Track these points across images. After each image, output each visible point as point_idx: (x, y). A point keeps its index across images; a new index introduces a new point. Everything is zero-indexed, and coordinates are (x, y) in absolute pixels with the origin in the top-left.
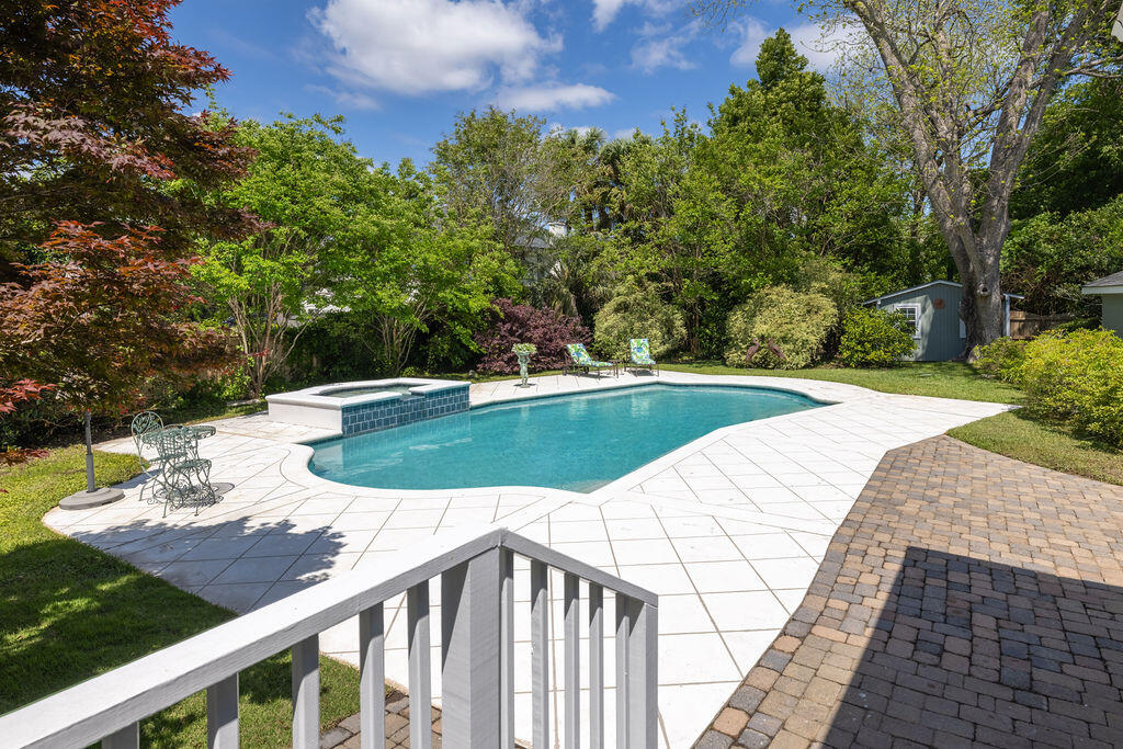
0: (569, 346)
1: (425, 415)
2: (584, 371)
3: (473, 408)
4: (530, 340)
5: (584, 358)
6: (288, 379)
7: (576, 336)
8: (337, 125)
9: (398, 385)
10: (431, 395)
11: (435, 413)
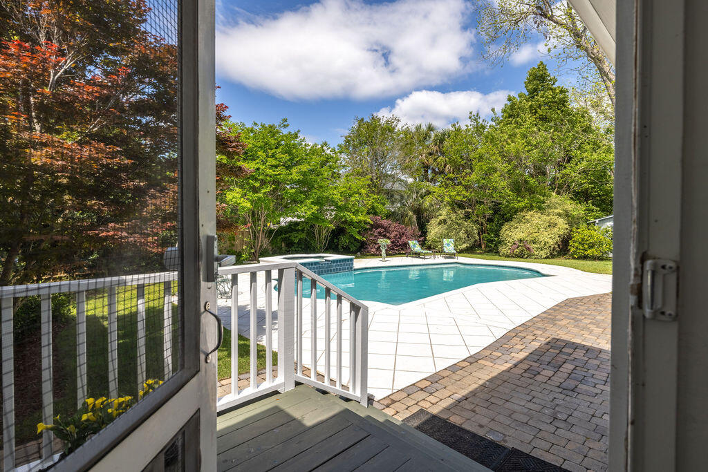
0: (410, 242)
1: (331, 271)
2: (417, 255)
3: (355, 270)
4: (389, 238)
5: (418, 248)
6: (271, 253)
7: (414, 237)
8: (286, 123)
9: (320, 257)
10: (334, 261)
11: (336, 271)
